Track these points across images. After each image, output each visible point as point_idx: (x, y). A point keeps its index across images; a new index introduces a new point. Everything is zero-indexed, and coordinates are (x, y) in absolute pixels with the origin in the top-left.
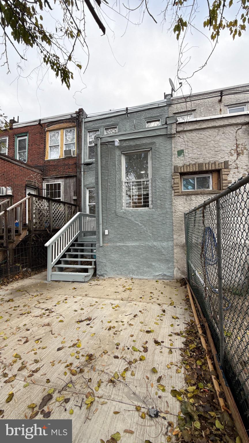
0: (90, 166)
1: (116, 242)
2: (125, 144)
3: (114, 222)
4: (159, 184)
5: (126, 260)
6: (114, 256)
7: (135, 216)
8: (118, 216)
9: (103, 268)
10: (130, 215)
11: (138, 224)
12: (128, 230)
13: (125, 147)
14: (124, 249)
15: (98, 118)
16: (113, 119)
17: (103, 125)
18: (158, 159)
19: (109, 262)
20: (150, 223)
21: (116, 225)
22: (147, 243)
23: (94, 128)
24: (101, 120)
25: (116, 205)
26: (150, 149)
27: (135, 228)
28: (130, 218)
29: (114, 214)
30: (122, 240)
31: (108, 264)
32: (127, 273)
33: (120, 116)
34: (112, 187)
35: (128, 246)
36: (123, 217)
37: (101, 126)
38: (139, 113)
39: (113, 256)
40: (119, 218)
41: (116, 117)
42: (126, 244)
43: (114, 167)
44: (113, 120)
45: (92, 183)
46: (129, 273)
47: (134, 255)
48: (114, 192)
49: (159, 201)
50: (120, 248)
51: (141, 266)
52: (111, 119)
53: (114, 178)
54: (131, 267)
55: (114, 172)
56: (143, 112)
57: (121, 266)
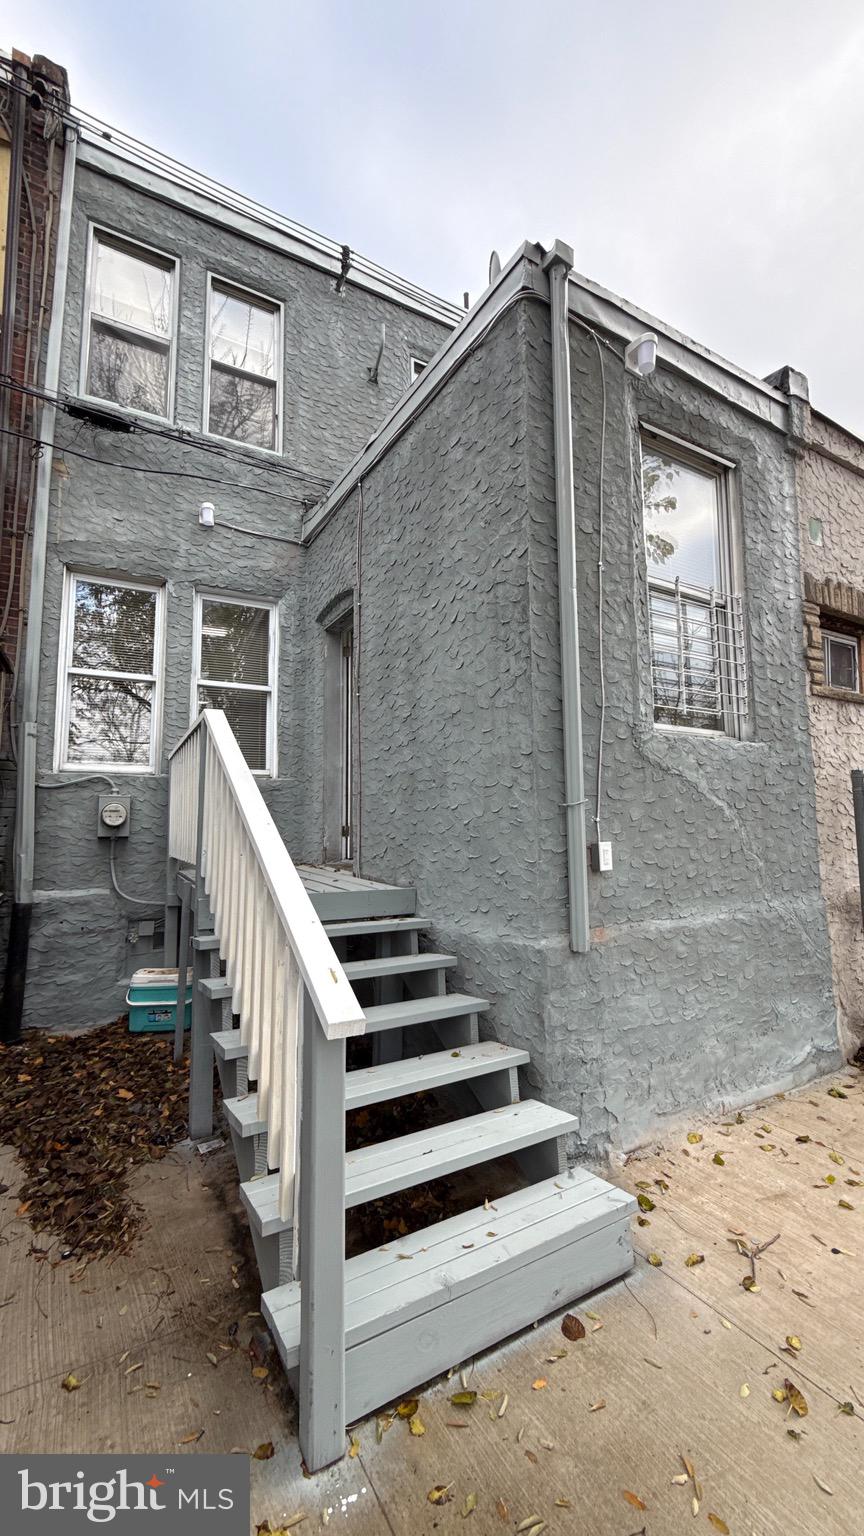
0: (108, 437)
1: (641, 914)
2: (662, 386)
3: (627, 796)
4: (768, 630)
5: (690, 1014)
6: (641, 1004)
7: (709, 769)
8: (643, 758)
9: (592, 1097)
10: (692, 760)
11: (721, 809)
12: (684, 842)
13: (658, 401)
14: (681, 948)
15: (177, 196)
16: (262, 255)
17: (202, 249)
18: (763, 520)
19: (618, 1048)
20: (758, 807)
21: (636, 815)
22: (753, 906)
23: (142, 234)
24: (191, 221)
25: (635, 692)
26: (733, 466)
27: (711, 832)
28: (691, 776)
29: (628, 747)
30: (665, 902)
31: (613, 1063)
32: (698, 1088)
33: (301, 268)
34: (613, 587)
35: (692, 934)
36: (666, 770)
37: (190, 253)
38: (388, 306)
39: (634, 1001)
40: (649, 771)
41: (279, 259)
42: (682, 923)
43: (620, 480)
44: (261, 258)
45: (112, 545)
46: (707, 1090)
47: (715, 976)
48: (625, 618)
49: (774, 710)
50: (659, 945)
51: (742, 1031)
52: (251, 251)
53: (625, 542)
54: (713, 1048)
55: (621, 505)
56: (402, 314)
57: (673, 1058)
